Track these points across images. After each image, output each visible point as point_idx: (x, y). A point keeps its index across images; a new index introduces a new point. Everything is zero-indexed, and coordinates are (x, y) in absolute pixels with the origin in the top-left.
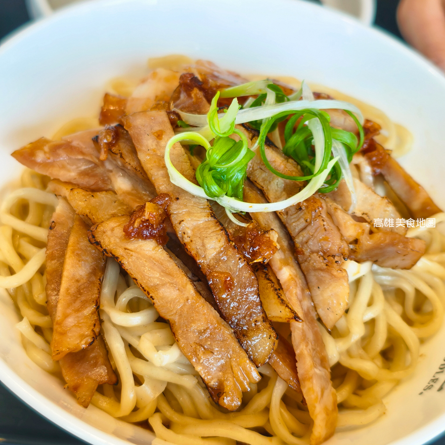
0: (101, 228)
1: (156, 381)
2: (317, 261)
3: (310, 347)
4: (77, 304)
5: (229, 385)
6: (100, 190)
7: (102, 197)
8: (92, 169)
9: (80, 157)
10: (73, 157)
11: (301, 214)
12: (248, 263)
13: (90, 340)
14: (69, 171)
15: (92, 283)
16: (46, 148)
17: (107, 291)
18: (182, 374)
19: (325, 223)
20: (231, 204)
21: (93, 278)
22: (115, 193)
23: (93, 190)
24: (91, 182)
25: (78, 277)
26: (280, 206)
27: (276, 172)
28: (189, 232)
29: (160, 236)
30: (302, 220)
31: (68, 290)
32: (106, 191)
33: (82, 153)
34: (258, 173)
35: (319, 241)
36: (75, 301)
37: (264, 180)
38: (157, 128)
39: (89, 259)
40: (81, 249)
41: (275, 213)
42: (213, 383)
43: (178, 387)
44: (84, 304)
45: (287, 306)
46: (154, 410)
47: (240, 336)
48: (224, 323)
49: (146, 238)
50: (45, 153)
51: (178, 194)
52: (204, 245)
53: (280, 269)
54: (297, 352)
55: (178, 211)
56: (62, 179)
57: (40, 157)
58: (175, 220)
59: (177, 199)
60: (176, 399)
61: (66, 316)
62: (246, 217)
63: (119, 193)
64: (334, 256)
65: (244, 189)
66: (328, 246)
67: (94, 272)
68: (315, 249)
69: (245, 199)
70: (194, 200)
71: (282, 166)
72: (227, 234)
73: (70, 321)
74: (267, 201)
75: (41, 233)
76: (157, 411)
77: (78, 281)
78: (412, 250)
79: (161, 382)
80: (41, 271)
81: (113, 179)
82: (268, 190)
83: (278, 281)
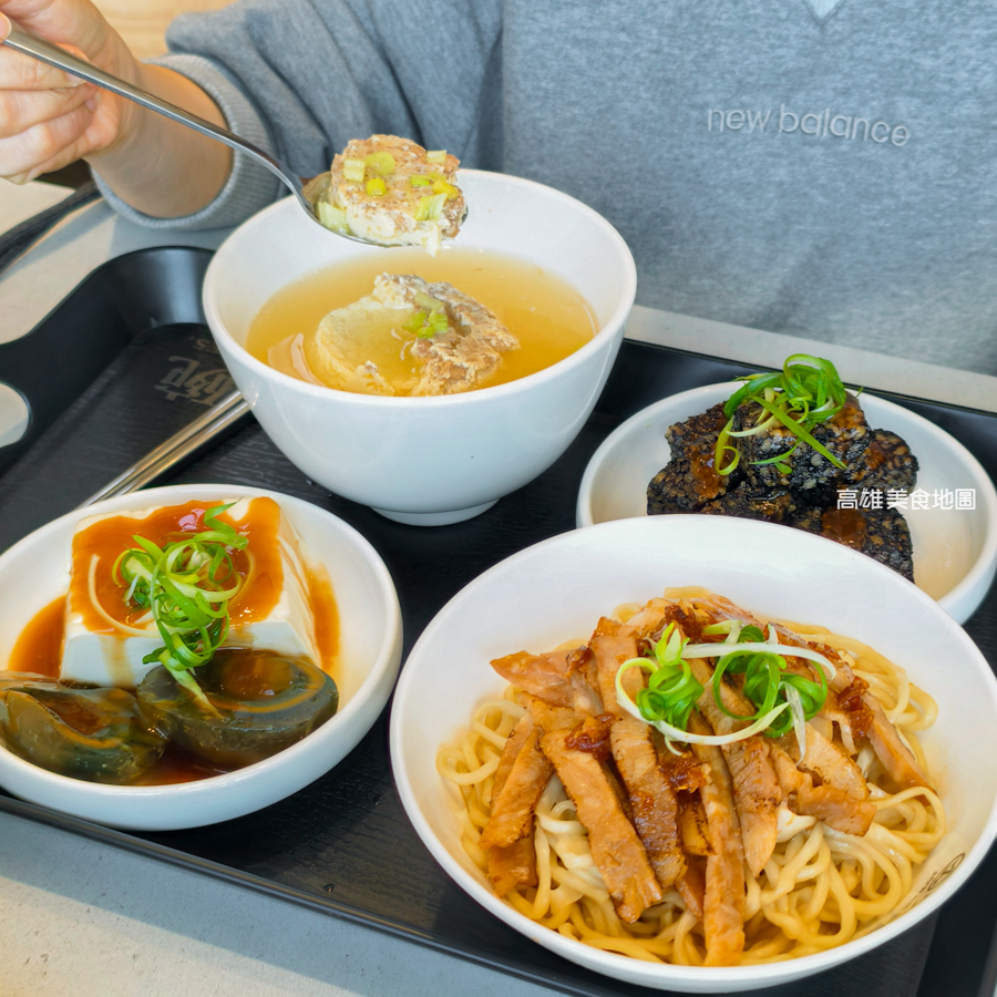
0: (547, 736)
1: (572, 890)
2: (748, 803)
3: (724, 883)
4: (514, 806)
5: (630, 898)
6: (561, 706)
7: (562, 712)
8: (560, 686)
9: (552, 673)
10: (546, 673)
11: (741, 754)
12: (672, 789)
13: (517, 837)
14: (538, 685)
15: (534, 790)
16: (523, 661)
17: (545, 800)
18: (597, 888)
19: (761, 766)
20: (672, 732)
21: (536, 787)
22: (574, 710)
23: (554, 705)
24: (555, 697)
25: (521, 782)
26: (723, 740)
27: (726, 711)
28: (623, 751)
29: (597, 752)
30: (742, 760)
31: (509, 792)
32: (567, 707)
33: (555, 670)
34: (710, 709)
35: (753, 783)
36: (513, 802)
37: (715, 717)
38: (621, 653)
39: (537, 768)
40: (530, 757)
41: (719, 747)
42: (616, 894)
43: (594, 902)
44: (521, 806)
45: (704, 837)
46: (565, 919)
47: (652, 855)
48: (637, 840)
49: (584, 751)
50: (521, 665)
51: (623, 715)
52: (633, 765)
53: (708, 803)
54: (708, 885)
55: (618, 730)
56: (531, 692)
57: (515, 668)
58: (613, 738)
59: (621, 720)
60: (590, 916)
61: (501, 813)
62: (687, 748)
63: (577, 710)
64: (764, 799)
65: (689, 720)
66: (761, 789)
67: (537, 781)
68: (749, 790)
69: (689, 730)
70: (637, 723)
71: (733, 705)
72: (657, 759)
73: (504, 818)
74: (713, 734)
75: (501, 741)
76: (569, 921)
77: (520, 786)
78: (859, 812)
79: (578, 892)
80: (494, 776)
81: (575, 697)
82: (717, 727)
83: (705, 815)
